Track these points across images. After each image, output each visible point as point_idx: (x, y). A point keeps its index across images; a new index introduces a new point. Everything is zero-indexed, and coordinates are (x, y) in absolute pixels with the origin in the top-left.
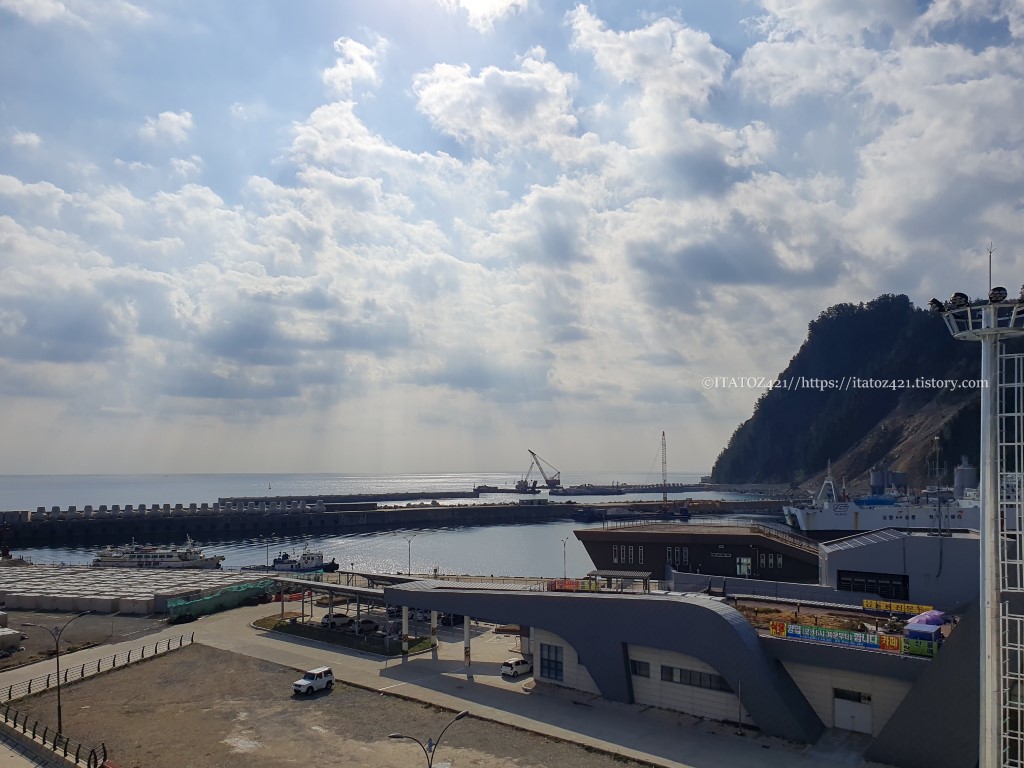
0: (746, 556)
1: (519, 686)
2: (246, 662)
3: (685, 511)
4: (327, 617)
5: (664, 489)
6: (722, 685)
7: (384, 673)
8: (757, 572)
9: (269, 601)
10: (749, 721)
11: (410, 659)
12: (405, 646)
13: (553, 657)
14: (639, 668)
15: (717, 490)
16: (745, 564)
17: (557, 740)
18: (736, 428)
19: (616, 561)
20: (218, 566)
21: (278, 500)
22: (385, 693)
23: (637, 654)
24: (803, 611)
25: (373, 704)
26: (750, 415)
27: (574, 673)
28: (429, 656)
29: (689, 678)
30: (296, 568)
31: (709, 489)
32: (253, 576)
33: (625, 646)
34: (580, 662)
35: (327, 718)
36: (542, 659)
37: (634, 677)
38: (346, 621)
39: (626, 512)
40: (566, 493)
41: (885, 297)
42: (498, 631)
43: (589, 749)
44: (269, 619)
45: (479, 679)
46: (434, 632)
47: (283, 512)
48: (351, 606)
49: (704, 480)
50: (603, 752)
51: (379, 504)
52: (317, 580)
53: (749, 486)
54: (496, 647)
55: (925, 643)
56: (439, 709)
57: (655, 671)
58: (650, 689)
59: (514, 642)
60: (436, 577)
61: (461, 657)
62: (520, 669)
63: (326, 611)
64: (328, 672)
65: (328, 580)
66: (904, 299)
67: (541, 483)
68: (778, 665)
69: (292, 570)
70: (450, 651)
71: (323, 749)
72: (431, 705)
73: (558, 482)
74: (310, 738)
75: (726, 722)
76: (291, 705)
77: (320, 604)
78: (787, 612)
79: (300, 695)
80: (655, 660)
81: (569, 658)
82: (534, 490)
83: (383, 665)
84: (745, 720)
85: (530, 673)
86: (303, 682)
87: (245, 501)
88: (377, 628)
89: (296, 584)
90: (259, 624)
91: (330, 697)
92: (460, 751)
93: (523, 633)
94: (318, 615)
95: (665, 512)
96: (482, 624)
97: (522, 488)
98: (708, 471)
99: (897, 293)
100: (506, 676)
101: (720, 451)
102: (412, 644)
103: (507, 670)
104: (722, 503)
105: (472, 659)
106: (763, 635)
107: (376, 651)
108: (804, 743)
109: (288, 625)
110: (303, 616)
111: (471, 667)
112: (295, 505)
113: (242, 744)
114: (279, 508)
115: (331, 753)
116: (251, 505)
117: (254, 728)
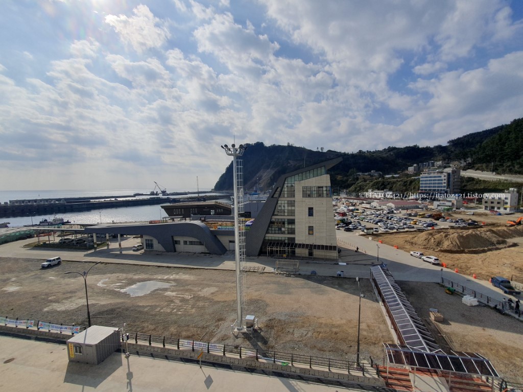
0: (212, 210)
1: (138, 253)
2: (17, 260)
3: (205, 199)
4: (61, 240)
5: (199, 193)
6: (201, 244)
7: (85, 256)
8: (216, 213)
9: (34, 237)
10: (208, 252)
11: (97, 250)
12: (95, 246)
13: (150, 243)
14: (177, 242)
15: (216, 192)
16: (212, 212)
17: (149, 266)
18: (221, 175)
19: (175, 213)
20: (7, 227)
21: (41, 200)
22: (85, 262)
23: (176, 239)
24: (224, 222)
25: (79, 266)
26: (224, 172)
27: (157, 246)
28: (106, 248)
29: (192, 243)
30: (51, 224)
31: (214, 192)
32: (25, 229)
33: (172, 237)
34: (159, 243)
35: (57, 273)
36: (146, 244)
37: (176, 245)
38: (71, 240)
39: (187, 200)
40: (168, 195)
41: (258, 142)
42: (134, 238)
43: (159, 267)
44: (32, 244)
45: (124, 252)
46: (108, 240)
47: (44, 205)
48: (73, 236)
49: (212, 190)
50: (163, 267)
51: (91, 200)
52: (59, 228)
53: (224, 191)
54: (132, 242)
55: (249, 227)
56: (106, 263)
57: (182, 242)
58: (181, 247)
59: (139, 240)
60: (113, 223)
61: (118, 246)
62: (139, 248)
63: (61, 238)
64: (59, 258)
65: (64, 228)
66: (262, 143)
67: (159, 192)
68: (215, 236)
69: (49, 225)
70: (114, 245)
71: (53, 284)
72: (103, 263)
73: (166, 191)
74: (48, 281)
75: (202, 253)
76: (39, 272)
77: (59, 236)
78: (220, 223)
79: (44, 268)
80: (181, 239)
81: (155, 242)
82: (157, 194)
83: (86, 253)
84: (206, 252)
85: (143, 248)
86: (46, 263)
87: (23, 201)
88: (85, 241)
89: (48, 230)
90: (26, 246)
91: (59, 266)
92: (113, 275)
93: (141, 237)
94: (57, 240)
95: (199, 199)
96: (128, 236)
97: (152, 194)
98: (213, 188)
99: (261, 142)
100: (134, 250)
101: (216, 182)
102: (98, 245)
103: (135, 249)
104: (216, 196)
105: (122, 247)
106: (211, 229)
107: (83, 249)
108: (221, 255)
109: (42, 245)
110: (49, 241)
111: (121, 249)
112: (50, 202)
113: (11, 289)
114: (42, 203)
115: (57, 284)
116: (26, 203)
117: (19, 282)
